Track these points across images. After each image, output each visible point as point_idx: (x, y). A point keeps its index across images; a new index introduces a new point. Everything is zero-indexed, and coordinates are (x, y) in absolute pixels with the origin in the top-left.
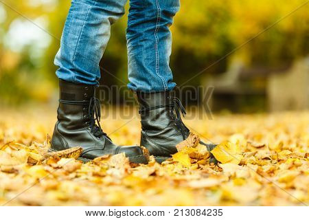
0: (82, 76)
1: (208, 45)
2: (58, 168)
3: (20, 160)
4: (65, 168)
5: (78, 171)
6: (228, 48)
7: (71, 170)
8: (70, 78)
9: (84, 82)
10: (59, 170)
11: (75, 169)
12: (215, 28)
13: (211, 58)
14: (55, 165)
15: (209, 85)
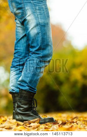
0: (31, 89)
2: (30, 127)
3: (13, 124)
4: (33, 127)
5: (39, 127)
7: (35, 127)
8: (26, 89)
9: (32, 91)
10: (30, 128)
11: (37, 127)
14: (29, 126)
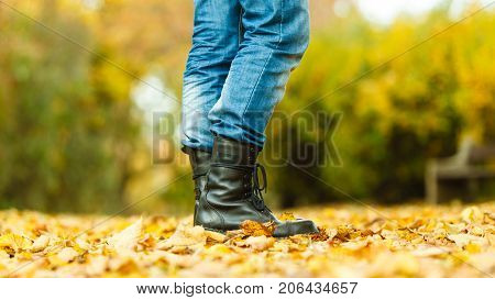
1: (430, 121)
2: (244, 246)
4: (254, 247)
5: (270, 249)
6: (456, 124)
7: (261, 248)
10: (246, 249)
11: (267, 248)
12: (442, 102)
13: (433, 136)
14: (242, 243)
15: (434, 170)
